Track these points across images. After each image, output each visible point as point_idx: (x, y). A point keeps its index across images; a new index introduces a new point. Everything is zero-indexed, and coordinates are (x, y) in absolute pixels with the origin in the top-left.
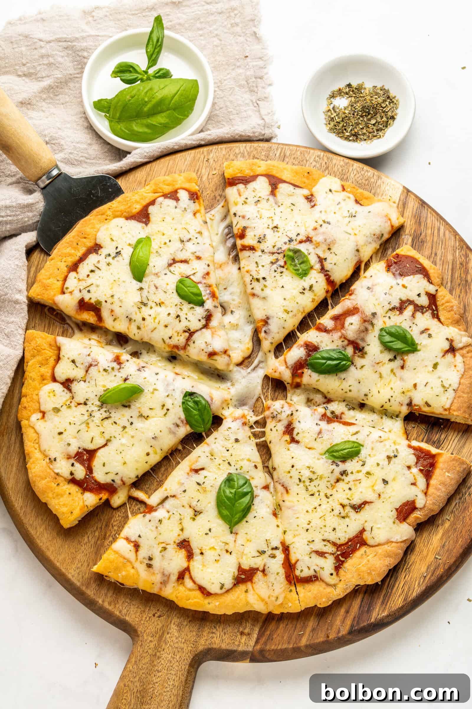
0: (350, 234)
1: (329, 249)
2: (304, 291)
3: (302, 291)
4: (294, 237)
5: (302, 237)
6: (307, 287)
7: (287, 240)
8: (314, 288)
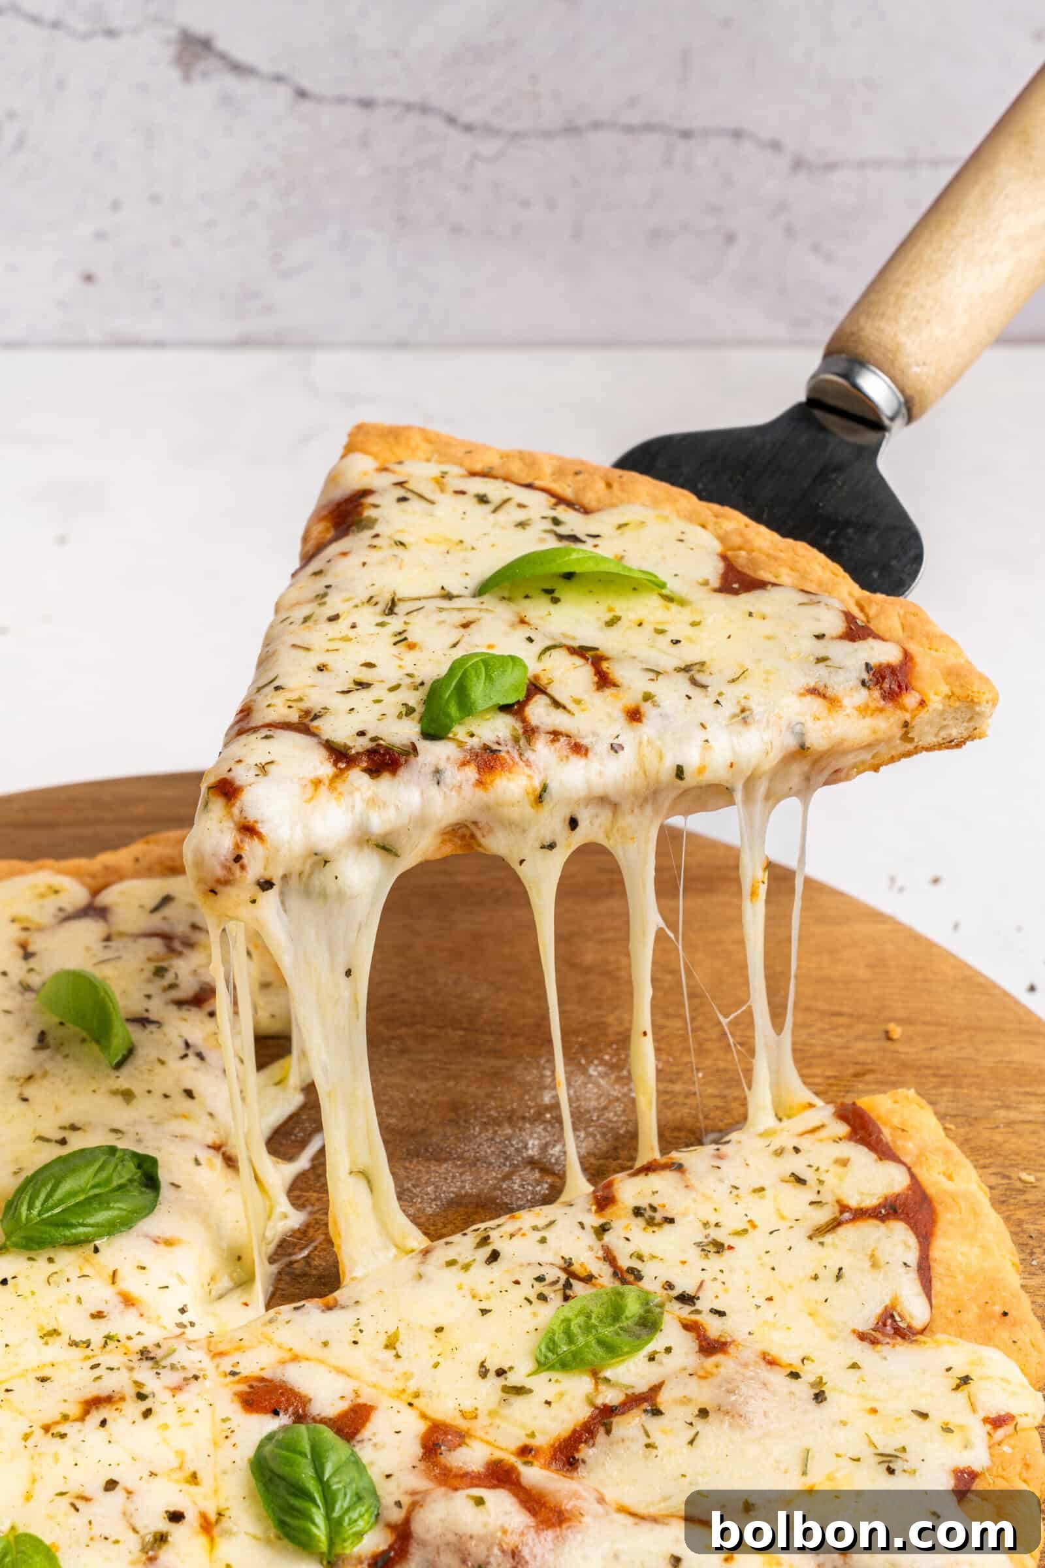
0: (804, 1473)
1: (703, 1413)
2: (492, 1374)
3: (492, 1366)
4: (703, 1304)
5: (714, 1327)
6: (513, 1379)
7: (685, 1285)
8: (519, 1402)
